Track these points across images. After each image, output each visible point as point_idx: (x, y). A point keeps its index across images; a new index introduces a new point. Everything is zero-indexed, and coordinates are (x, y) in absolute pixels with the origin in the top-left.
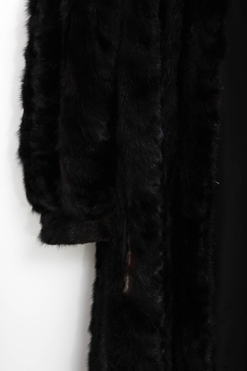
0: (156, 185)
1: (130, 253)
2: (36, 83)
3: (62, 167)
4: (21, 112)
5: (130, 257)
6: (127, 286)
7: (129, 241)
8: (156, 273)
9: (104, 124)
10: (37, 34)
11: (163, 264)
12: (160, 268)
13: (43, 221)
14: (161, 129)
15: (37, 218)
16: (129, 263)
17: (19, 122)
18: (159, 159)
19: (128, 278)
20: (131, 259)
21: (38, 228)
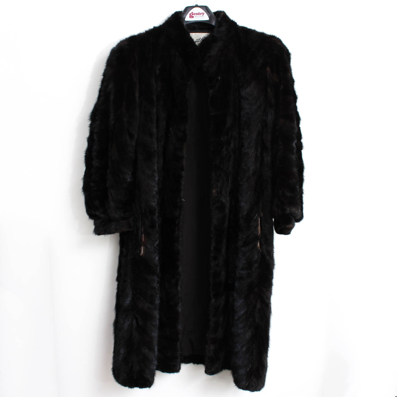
0: (155, 202)
1: (143, 235)
2: (94, 154)
3: (109, 195)
4: (84, 168)
5: (143, 237)
6: (142, 252)
7: (142, 230)
8: (155, 245)
9: (130, 173)
10: (96, 131)
11: (158, 241)
12: (157, 242)
13: (95, 224)
14: (157, 175)
15: (91, 222)
16: (143, 240)
17: (83, 174)
18: (156, 189)
19: (142, 248)
20: (144, 239)
21: (93, 227)
